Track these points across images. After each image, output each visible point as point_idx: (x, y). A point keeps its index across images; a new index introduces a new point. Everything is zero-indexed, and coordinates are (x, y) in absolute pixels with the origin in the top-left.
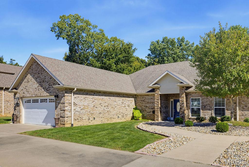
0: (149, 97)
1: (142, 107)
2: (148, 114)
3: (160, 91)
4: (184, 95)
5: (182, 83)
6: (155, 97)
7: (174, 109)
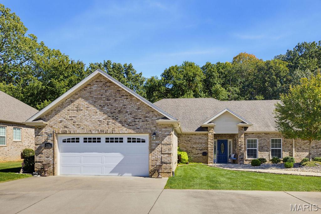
0: (197, 137)
1: (187, 148)
2: (195, 156)
3: (215, 130)
4: (243, 136)
5: (243, 122)
6: (209, 136)
7: (218, 150)
